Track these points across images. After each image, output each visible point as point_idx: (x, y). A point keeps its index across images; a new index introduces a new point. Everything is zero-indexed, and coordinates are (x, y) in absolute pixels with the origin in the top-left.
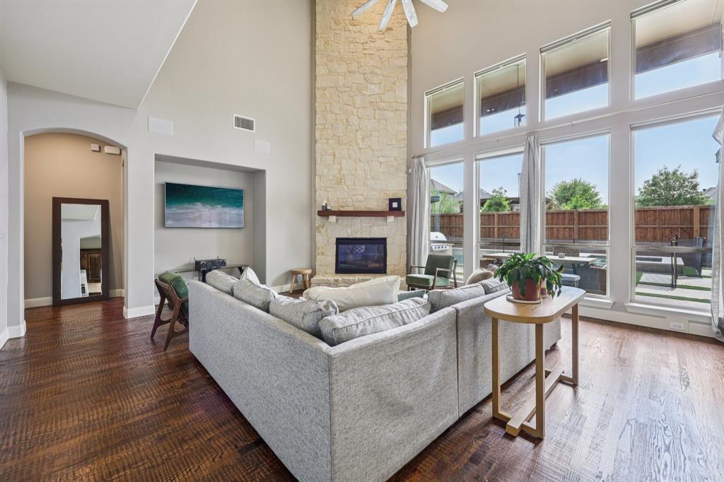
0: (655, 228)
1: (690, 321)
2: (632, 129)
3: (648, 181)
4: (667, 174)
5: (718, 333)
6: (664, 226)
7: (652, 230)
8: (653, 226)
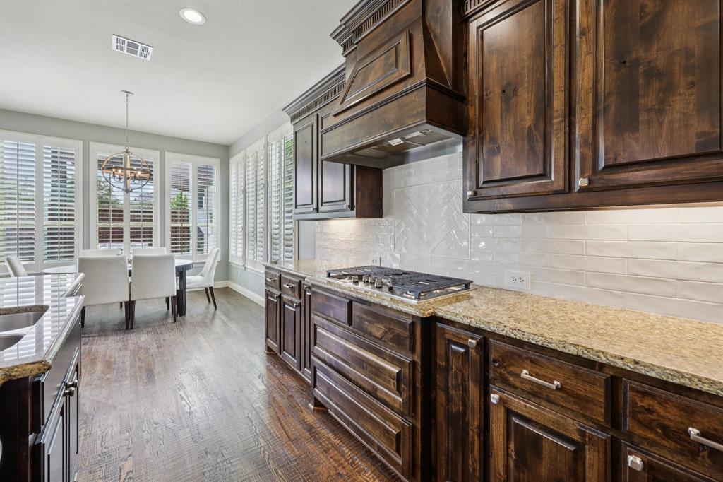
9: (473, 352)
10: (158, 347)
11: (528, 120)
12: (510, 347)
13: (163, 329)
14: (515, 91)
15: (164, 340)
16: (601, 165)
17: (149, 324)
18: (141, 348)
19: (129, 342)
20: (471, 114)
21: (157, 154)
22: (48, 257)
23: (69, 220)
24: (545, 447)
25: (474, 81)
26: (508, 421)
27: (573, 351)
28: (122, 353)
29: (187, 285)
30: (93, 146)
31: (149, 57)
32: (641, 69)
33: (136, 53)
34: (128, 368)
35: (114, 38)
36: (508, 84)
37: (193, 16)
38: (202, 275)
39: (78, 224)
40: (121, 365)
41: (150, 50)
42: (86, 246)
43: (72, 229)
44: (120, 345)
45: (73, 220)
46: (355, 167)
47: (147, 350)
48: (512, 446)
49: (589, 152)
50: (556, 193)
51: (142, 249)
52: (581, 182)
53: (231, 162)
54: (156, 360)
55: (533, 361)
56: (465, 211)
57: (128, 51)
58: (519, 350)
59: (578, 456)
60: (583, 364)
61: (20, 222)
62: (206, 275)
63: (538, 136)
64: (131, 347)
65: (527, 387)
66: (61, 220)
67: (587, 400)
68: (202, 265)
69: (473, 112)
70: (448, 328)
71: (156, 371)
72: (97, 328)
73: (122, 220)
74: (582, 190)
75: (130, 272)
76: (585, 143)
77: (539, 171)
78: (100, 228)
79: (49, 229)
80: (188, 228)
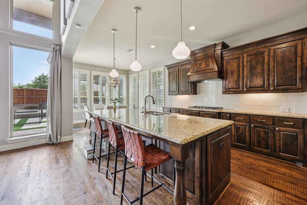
0: (36, 98)
1: (39, 139)
2: (11, 44)
3: (37, 78)
4: (44, 76)
5: (49, 140)
6: (40, 97)
7: (35, 98)
8: (36, 97)
9: (228, 117)
11: (236, 78)
12: (235, 115)
14: (233, 73)
16: (248, 87)
20: (224, 76)
24: (241, 128)
25: (225, 70)
26: (235, 126)
27: (245, 113)
32: (254, 74)
36: (232, 71)
37: (153, 47)
46: (192, 83)
48: (235, 130)
49: (246, 85)
50: (241, 91)
52: (245, 90)
55: (239, 116)
56: (223, 94)
58: (236, 115)
59: (245, 128)
60: (246, 115)
63: (238, 81)
65: (238, 120)
67: (246, 120)
69: (225, 75)
70: (223, 114)
74: (245, 91)
76: (245, 84)
77: (238, 87)
78: (94, 98)
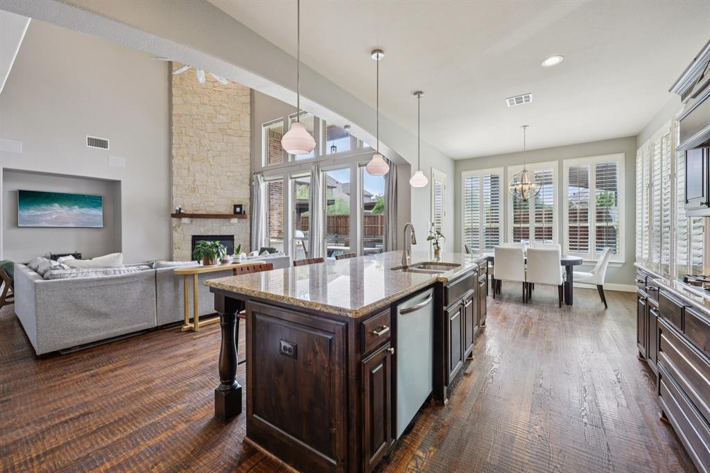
2: (360, 166)
10: (539, 319)
13: (548, 309)
15: (545, 317)
17: (540, 304)
18: (527, 316)
19: (522, 310)
21: (556, 163)
22: (487, 247)
23: (495, 222)
28: (515, 315)
29: (574, 279)
30: (510, 169)
31: (531, 100)
33: (522, 102)
34: (515, 324)
35: (507, 101)
37: (553, 61)
38: (593, 273)
39: (501, 225)
40: (512, 321)
41: (530, 95)
42: (506, 241)
43: (498, 228)
44: (515, 310)
45: (498, 222)
47: (531, 318)
51: (540, 245)
53: (637, 154)
54: (534, 326)
57: (517, 103)
61: (474, 224)
62: (596, 273)
64: (521, 313)
66: (492, 222)
68: (593, 264)
71: (530, 332)
72: (506, 297)
73: (528, 221)
75: (526, 260)
78: (514, 228)
79: (487, 228)
80: (587, 227)
